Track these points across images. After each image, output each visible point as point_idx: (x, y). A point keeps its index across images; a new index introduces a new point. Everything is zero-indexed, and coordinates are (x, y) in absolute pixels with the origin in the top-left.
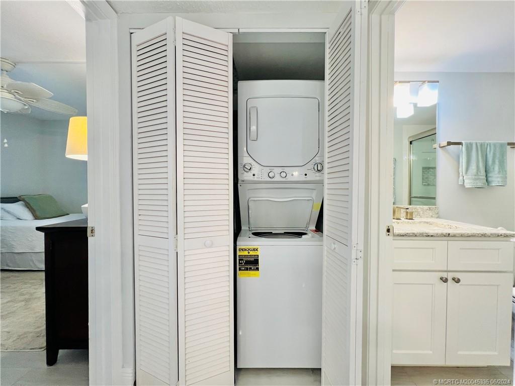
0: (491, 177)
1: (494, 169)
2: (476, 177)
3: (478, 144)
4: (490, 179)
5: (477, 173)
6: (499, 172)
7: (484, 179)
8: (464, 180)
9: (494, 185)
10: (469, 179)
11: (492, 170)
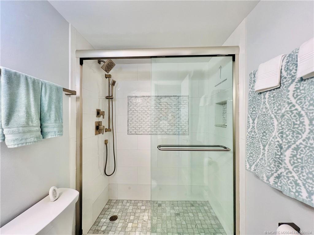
0: (47, 127)
1: (50, 116)
2: (26, 129)
3: (29, 80)
4: (46, 130)
5: (27, 123)
6: (56, 120)
7: (37, 131)
8: (4, 136)
9: (50, 137)
10: (13, 133)
11: (47, 118)
